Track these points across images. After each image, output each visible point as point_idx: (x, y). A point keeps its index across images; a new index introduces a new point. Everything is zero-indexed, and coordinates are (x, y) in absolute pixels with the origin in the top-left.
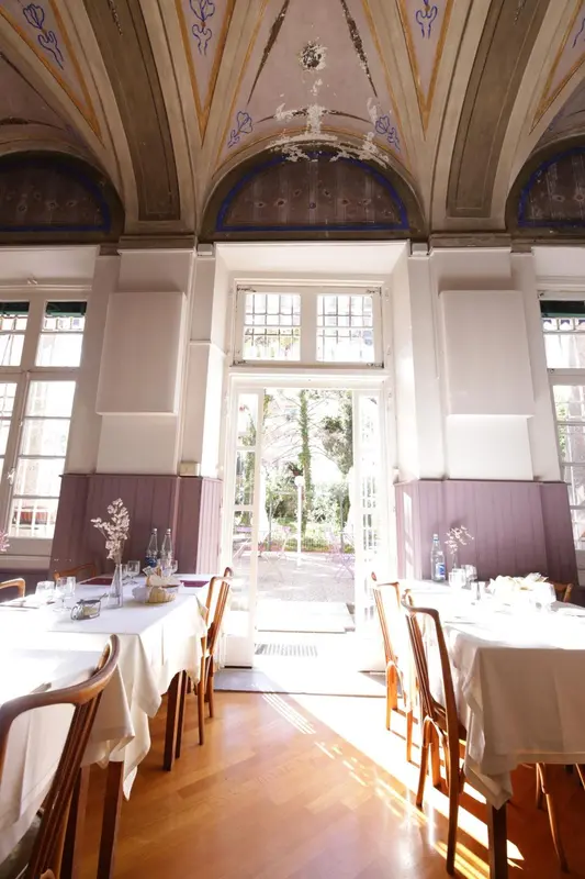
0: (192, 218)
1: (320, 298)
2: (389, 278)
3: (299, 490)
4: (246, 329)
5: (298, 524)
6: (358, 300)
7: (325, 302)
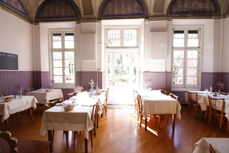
0: (96, 14)
1: (124, 31)
2: (140, 26)
3: (120, 68)
4: (108, 39)
5: (120, 75)
6: (133, 31)
7: (126, 32)
